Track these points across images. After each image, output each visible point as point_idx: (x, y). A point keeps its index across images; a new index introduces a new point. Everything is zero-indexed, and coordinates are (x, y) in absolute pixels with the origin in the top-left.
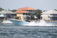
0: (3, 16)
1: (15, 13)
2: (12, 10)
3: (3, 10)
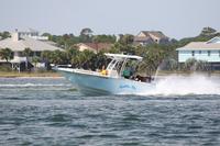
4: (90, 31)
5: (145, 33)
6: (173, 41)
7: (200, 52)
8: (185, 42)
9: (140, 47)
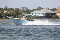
0: (43, 15)
1: (54, 12)
2: (52, 9)
3: (42, 9)
4: (7, 7)
5: (22, 8)
6: (30, 10)
7: (37, 13)
8: (33, 10)
9: (21, 12)
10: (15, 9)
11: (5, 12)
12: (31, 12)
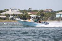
9: (45, 13)
10: (39, 11)
11: (29, 13)
12: (56, 13)
